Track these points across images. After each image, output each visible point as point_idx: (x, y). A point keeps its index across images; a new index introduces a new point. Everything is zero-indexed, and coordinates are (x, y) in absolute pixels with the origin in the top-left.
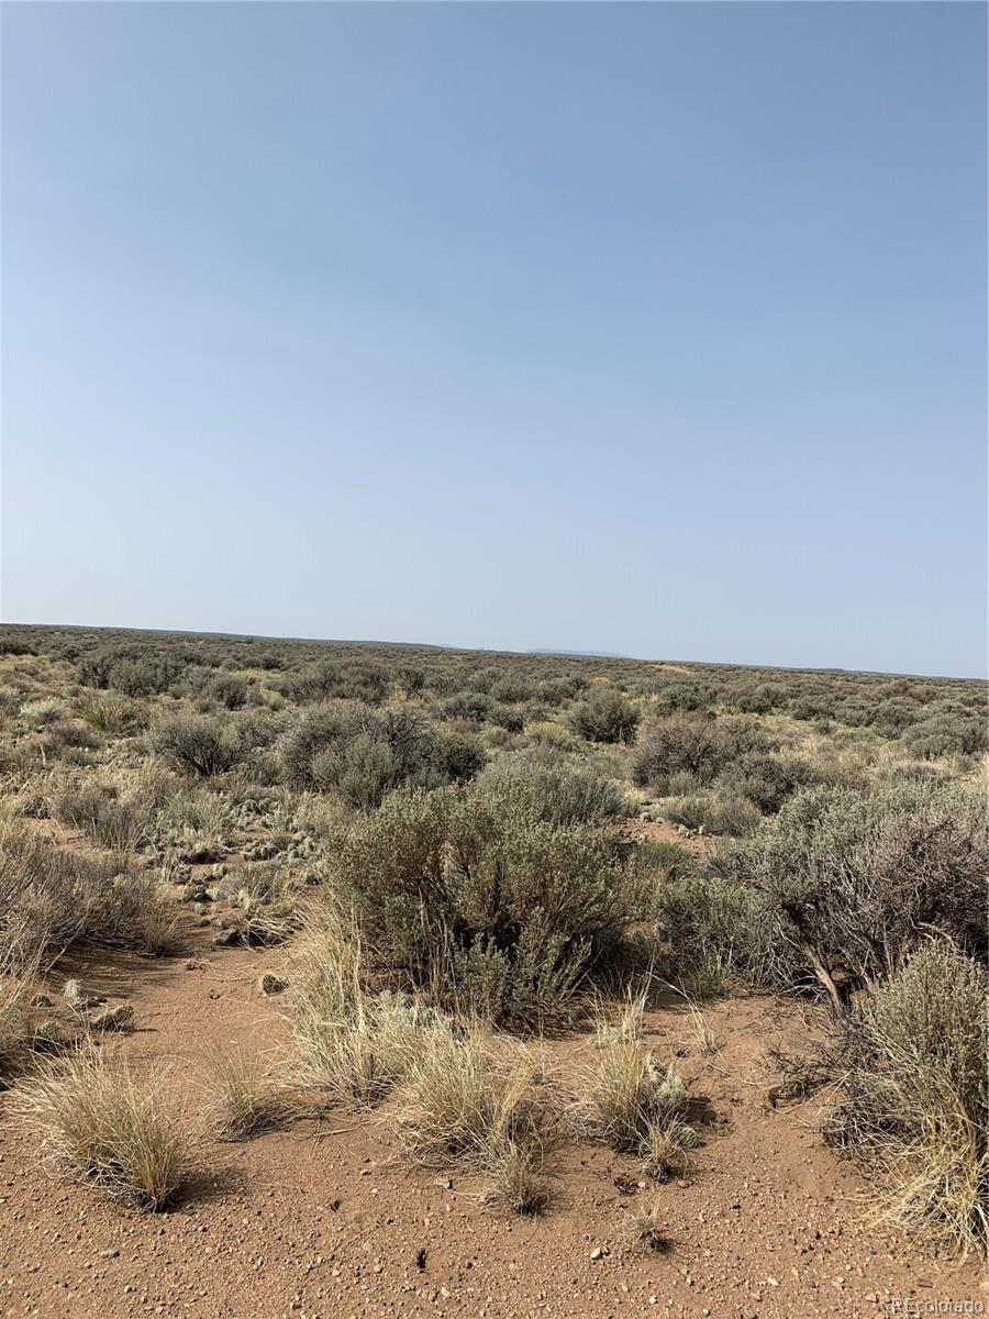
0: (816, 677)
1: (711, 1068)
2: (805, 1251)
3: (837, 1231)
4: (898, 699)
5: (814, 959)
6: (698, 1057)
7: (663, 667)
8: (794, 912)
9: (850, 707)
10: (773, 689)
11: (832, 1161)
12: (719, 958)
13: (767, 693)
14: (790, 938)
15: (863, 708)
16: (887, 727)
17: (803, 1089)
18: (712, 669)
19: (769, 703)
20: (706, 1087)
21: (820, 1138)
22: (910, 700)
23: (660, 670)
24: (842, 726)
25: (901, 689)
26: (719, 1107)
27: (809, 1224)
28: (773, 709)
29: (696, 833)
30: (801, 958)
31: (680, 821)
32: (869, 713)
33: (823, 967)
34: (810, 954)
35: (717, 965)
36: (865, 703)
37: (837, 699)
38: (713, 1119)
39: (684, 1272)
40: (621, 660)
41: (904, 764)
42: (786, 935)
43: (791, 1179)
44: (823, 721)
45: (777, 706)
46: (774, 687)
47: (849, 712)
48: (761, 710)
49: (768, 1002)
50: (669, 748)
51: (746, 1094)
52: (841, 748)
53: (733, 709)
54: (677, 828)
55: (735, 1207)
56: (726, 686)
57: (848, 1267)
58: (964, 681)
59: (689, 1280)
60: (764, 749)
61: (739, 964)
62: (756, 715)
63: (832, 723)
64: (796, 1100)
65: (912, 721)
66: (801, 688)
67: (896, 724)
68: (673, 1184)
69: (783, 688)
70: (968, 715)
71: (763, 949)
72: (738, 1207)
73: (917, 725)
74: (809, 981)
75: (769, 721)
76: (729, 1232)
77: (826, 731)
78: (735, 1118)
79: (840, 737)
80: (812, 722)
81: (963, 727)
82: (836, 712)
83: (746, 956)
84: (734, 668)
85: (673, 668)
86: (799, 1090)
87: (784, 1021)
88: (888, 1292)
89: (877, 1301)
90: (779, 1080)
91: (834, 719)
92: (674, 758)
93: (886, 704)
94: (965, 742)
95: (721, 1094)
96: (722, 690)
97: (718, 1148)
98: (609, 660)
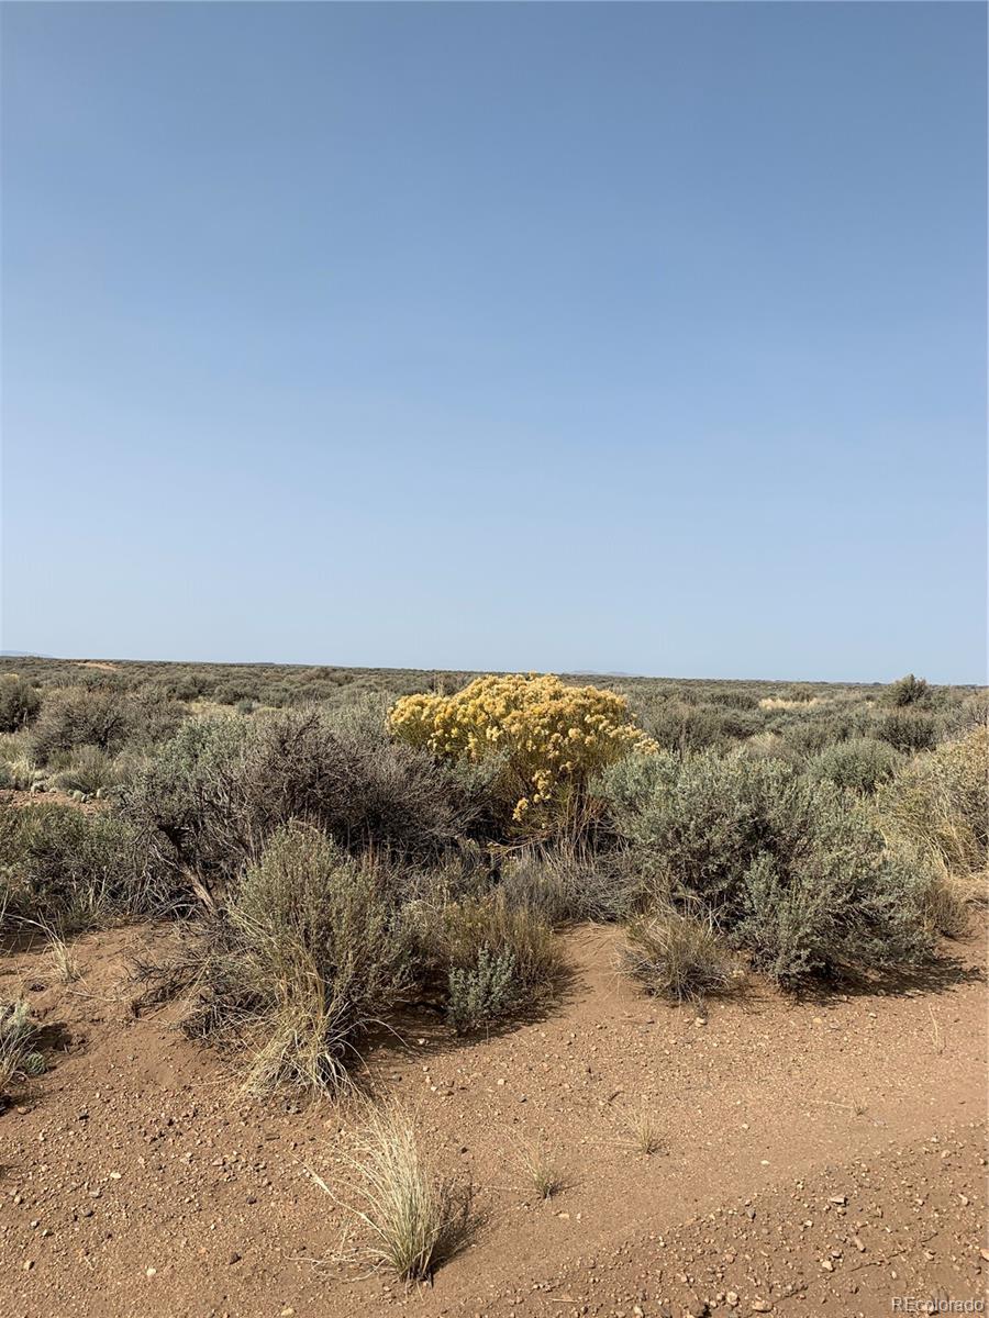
1: (70, 995)
2: (155, 1139)
4: (319, 682)
5: (192, 878)
7: (88, 664)
9: (274, 691)
10: (201, 678)
11: (192, 1053)
12: (91, 890)
14: (167, 858)
17: (169, 993)
18: (141, 666)
19: (199, 690)
20: (64, 1014)
21: (181, 1034)
22: (329, 682)
24: (266, 706)
25: (323, 675)
27: (163, 1114)
28: (200, 697)
29: (93, 797)
31: (76, 787)
33: (202, 884)
34: (189, 873)
35: (89, 898)
36: (287, 686)
37: (263, 685)
38: (69, 1043)
40: (39, 658)
42: (164, 856)
43: (150, 1078)
44: (247, 703)
45: (203, 694)
47: (273, 695)
48: (187, 697)
49: (144, 927)
50: (72, 724)
51: (108, 1013)
54: (72, 794)
55: (81, 1118)
56: (153, 678)
57: (199, 1142)
59: (17, 1200)
61: (114, 895)
62: (182, 702)
63: (255, 704)
64: (160, 1005)
71: (139, 874)
72: (86, 1117)
75: (195, 706)
76: (72, 1143)
77: (249, 710)
78: (94, 1036)
80: (237, 705)
82: (261, 696)
83: (122, 885)
85: (98, 665)
86: (164, 996)
87: (158, 940)
88: (235, 1153)
90: (139, 991)
91: (258, 701)
92: (78, 734)
95: (80, 1017)
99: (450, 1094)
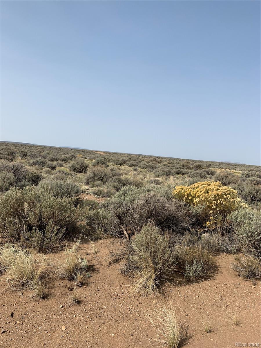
0: (135, 156)
1: (95, 257)
2: (114, 299)
3: (122, 293)
4: (153, 162)
5: (123, 228)
6: (92, 255)
7: (97, 152)
8: (119, 217)
9: (142, 164)
10: (124, 159)
11: (122, 277)
12: (100, 229)
13: (123, 160)
14: (118, 223)
15: (145, 164)
16: (150, 169)
17: (117, 261)
18: (110, 153)
19: (123, 162)
20: (94, 262)
21: (120, 272)
22: (156, 162)
23: (96, 153)
24: (140, 169)
25: (154, 160)
26: (96, 267)
27: (116, 293)
28: (124, 164)
29: (99, 197)
30: (120, 228)
31: (96, 194)
32: (146, 166)
33: (125, 230)
34: (122, 227)
35: (100, 231)
36: (145, 163)
37: (139, 162)
38: (95, 270)
39: (83, 308)
40: (86, 150)
41: (152, 179)
42: (117, 223)
43: (113, 282)
44: (135, 167)
45: (125, 163)
46: (125, 158)
47: (142, 165)
48: (121, 164)
49: (112, 240)
50: (95, 175)
51: (104, 263)
52: (139, 174)
53: (114, 164)
54: (95, 196)
55: (98, 291)
56: (113, 158)
57: (124, 301)
58: (169, 158)
59: (84, 310)
60: (119, 175)
61: (105, 230)
62: (120, 166)
63: (137, 168)
64: (115, 263)
65: (156, 168)
66: (131, 159)
67: (152, 169)
68: (83, 287)
69: (126, 159)
70: (169, 166)
71: (111, 227)
72: (99, 290)
73: (157, 169)
74: (122, 234)
75: (122, 167)
76: (96, 297)
77: (136, 170)
78: (100, 269)
79: (139, 172)
80: (133, 168)
81: (167, 170)
82: (139, 165)
83: (107, 228)
84: (115, 153)
85: (100, 153)
86: (116, 261)
87: (115, 244)
88: (132, 306)
89: (129, 308)
90: (111, 259)
91: (138, 167)
92: (96, 177)
93: (150, 164)
94: (167, 173)
95: (97, 264)
96: (111, 159)
97: (96, 277)
98: (83, 150)
99: (184, 298)
